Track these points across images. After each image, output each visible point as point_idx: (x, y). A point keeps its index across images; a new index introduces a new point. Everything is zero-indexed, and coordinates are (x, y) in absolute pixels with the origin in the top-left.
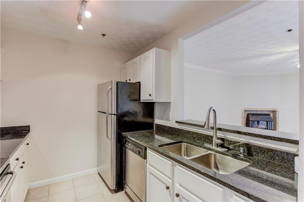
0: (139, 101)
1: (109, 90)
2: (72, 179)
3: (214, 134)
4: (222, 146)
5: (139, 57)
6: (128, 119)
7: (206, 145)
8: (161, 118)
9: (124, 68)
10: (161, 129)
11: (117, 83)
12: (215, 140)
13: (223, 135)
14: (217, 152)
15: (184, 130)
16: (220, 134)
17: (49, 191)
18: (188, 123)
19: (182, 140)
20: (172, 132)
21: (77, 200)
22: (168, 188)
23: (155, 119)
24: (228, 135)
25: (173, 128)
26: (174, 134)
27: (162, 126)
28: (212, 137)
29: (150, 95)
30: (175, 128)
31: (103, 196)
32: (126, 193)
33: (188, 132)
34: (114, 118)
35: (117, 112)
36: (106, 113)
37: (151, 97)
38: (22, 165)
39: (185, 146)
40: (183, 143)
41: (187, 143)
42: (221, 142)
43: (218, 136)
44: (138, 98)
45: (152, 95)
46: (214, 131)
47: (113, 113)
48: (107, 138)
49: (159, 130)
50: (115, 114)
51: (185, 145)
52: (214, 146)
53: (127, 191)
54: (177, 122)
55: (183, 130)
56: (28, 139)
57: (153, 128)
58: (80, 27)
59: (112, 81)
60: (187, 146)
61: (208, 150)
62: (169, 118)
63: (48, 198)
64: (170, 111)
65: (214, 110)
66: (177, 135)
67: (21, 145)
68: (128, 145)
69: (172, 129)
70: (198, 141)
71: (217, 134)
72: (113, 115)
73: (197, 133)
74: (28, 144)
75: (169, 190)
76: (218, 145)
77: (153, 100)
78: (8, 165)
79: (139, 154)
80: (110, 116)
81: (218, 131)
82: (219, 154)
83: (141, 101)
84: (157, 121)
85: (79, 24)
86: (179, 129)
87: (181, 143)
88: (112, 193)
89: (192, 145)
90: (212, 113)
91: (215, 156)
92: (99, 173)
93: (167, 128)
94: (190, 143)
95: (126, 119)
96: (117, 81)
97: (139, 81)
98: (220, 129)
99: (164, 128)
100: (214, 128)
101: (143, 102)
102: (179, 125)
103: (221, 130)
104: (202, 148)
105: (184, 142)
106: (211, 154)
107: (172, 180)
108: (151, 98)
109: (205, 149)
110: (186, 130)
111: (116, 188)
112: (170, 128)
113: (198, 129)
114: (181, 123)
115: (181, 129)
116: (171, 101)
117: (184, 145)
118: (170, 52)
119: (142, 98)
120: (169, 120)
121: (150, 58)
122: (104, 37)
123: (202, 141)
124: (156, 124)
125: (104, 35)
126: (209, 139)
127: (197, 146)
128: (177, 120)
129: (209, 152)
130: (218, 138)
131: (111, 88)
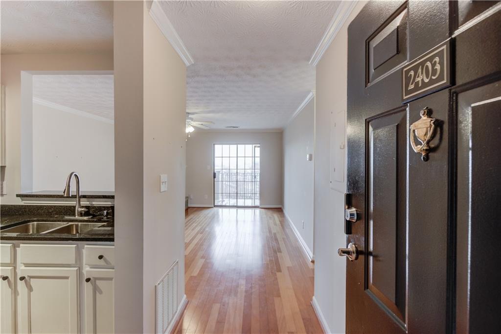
3: (76, 204)
4: (87, 214)
7: (67, 217)
12: (78, 209)
13: (88, 203)
14: (81, 221)
15: (33, 206)
16: (84, 202)
18: (40, 195)
19: (29, 220)
22: (5, 278)
24: (94, 201)
26: (13, 215)
28: (74, 207)
30: (15, 206)
39: (35, 226)
40: (31, 223)
42: (85, 210)
43: (81, 205)
46: (77, 200)
51: (35, 224)
52: (77, 216)
54: (18, 196)
60: (38, 225)
62: (2, 191)
64: (3, 181)
65: (75, 175)
66: (20, 215)
69: (9, 208)
70: (56, 216)
71: (81, 203)
73: (55, 206)
76: (81, 214)
81: (82, 199)
82: (83, 222)
86: (23, 206)
87: (28, 223)
89: (45, 222)
90: (73, 178)
91: (77, 226)
94: (43, 220)
98: (84, 197)
100: (76, 196)
102: (22, 200)
105: (33, 221)
106: (72, 225)
109: (64, 222)
112: (4, 206)
113: (56, 201)
114: (27, 197)
115: (28, 206)
116: (6, 165)
117: (33, 225)
120: (2, 195)
123: (62, 215)
126: (71, 210)
127: (54, 221)
128: (19, 194)
129: (70, 223)
130: (83, 207)
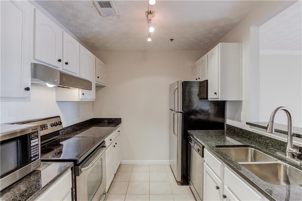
0: (207, 100)
1: (176, 89)
2: (149, 165)
3: (288, 141)
4: (301, 158)
5: (206, 55)
6: (195, 118)
7: (278, 154)
8: (233, 119)
9: (195, 66)
10: (231, 130)
11: (183, 83)
12: (289, 148)
14: (290, 163)
15: (256, 133)
17: (132, 169)
18: (260, 126)
19: (249, 145)
20: (243, 134)
21: (149, 181)
22: (218, 188)
23: (226, 119)
25: (244, 130)
26: (245, 137)
27: (232, 127)
28: (285, 144)
29: (215, 93)
30: (246, 131)
31: (170, 184)
32: (190, 188)
33: (260, 136)
34: (180, 115)
35: (183, 110)
36: (173, 110)
37: (216, 95)
38: (115, 145)
40: (250, 149)
41: (255, 148)
42: (297, 152)
43: (293, 143)
44: (206, 97)
45: (217, 94)
46: (289, 137)
47: (179, 111)
48: (174, 133)
49: (230, 131)
50: (180, 112)
51: (253, 150)
52: (287, 156)
53: (191, 186)
54: (247, 123)
55: (254, 133)
56: (119, 128)
57: (224, 129)
58: (149, 40)
59: (178, 81)
60: (255, 152)
61: (278, 159)
62: (241, 119)
63: (131, 173)
64: (241, 111)
66: (248, 139)
67: (114, 131)
68: (192, 143)
69: (243, 132)
71: (293, 141)
72: (179, 113)
73: (271, 138)
74: (119, 131)
75: (219, 190)
76: (294, 156)
77: (218, 98)
78: (104, 141)
79: (199, 151)
80: (177, 114)
81: (294, 138)
82: (292, 166)
83: (209, 100)
84: (229, 122)
85: (149, 38)
86: (250, 132)
87: (248, 147)
88: (178, 184)
89: (260, 151)
91: (285, 167)
92: (170, 165)
93: (238, 130)
94: (258, 149)
95: (193, 117)
96: (182, 81)
97: (207, 79)
99: (234, 130)
100: (288, 132)
101: (211, 101)
103: (299, 137)
104: (271, 156)
105: (252, 147)
106: (280, 164)
107: (222, 181)
108: (217, 97)
109: (275, 158)
110: (258, 134)
111: (181, 181)
112: (241, 129)
114: (252, 125)
115: (253, 133)
116: (243, 100)
117: (251, 150)
118: (241, 43)
119: (209, 97)
120: (240, 121)
121: (215, 54)
122: (172, 41)
123: (276, 149)
124: (226, 124)
125: (172, 40)
126: (282, 146)
127: (266, 154)
128: (247, 122)
129: (279, 162)
130: (295, 147)
131: (177, 88)
